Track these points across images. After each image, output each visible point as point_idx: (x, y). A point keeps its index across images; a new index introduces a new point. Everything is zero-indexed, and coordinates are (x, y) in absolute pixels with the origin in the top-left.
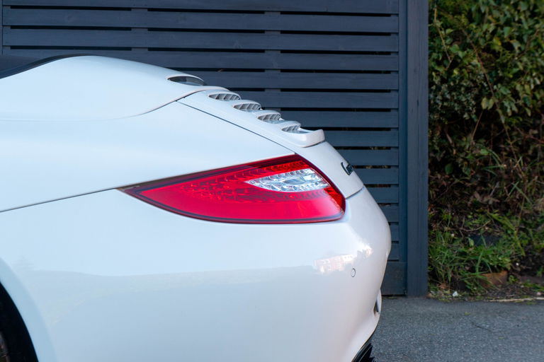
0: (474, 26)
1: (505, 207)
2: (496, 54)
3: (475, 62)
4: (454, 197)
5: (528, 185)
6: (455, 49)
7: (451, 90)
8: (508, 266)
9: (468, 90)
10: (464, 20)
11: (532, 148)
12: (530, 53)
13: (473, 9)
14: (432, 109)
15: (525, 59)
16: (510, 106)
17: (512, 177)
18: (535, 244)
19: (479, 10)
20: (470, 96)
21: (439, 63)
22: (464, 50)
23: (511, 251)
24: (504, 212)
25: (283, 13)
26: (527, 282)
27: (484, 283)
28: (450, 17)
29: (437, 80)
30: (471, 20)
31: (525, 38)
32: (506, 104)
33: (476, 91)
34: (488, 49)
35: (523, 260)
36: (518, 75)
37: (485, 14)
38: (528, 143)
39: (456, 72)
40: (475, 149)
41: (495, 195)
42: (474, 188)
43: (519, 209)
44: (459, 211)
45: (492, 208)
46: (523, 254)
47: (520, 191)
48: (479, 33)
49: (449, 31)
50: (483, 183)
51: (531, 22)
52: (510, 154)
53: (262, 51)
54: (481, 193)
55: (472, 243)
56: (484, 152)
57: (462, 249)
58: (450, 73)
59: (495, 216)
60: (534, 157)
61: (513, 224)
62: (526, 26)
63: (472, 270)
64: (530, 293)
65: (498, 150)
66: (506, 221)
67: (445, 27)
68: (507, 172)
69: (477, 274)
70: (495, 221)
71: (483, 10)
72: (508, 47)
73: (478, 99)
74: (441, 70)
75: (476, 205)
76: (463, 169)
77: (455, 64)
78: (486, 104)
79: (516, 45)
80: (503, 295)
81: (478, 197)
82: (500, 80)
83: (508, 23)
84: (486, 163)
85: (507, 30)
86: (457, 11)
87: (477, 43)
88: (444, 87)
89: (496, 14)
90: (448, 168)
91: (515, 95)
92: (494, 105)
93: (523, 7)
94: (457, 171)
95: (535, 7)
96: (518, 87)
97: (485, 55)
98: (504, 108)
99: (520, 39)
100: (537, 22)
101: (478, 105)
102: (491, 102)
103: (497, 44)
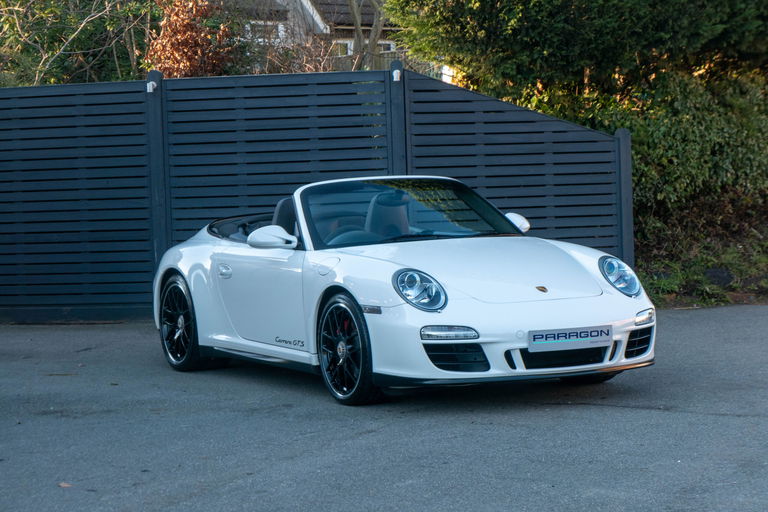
0: (651, 151)
1: (672, 257)
2: (664, 167)
3: (653, 173)
4: (643, 252)
5: (685, 243)
6: (643, 166)
7: (641, 190)
8: (677, 290)
9: (650, 189)
10: (646, 148)
11: (685, 221)
12: (683, 164)
13: (651, 140)
14: (634, 203)
15: (681, 169)
16: (674, 198)
17: (675, 239)
18: (690, 277)
19: (653, 141)
20: (651, 192)
21: (634, 175)
22: (646, 166)
23: (678, 282)
24: (671, 260)
25: (555, 153)
26: (688, 299)
27: (664, 300)
28: (637, 146)
29: (634, 185)
30: (649, 148)
31: (680, 156)
32: (671, 196)
33: (653, 189)
34: (659, 165)
35: (684, 287)
36: (676, 179)
37: (656, 144)
38: (683, 218)
39: (643, 179)
40: (655, 223)
41: (666, 250)
42: (654, 246)
43: (680, 259)
44: (647, 260)
45: (664, 257)
46: (684, 283)
47: (680, 247)
48: (655, 155)
49: (639, 156)
50: (659, 244)
51: (683, 146)
52: (674, 225)
53: (543, 175)
54: (658, 249)
55: (656, 278)
56: (659, 225)
57: (651, 281)
58: (639, 180)
59: (667, 262)
60: (686, 227)
61: (677, 266)
62: (680, 148)
63: (657, 293)
64: (687, 305)
65: (665, 223)
66: (673, 265)
67: (637, 153)
68: (672, 235)
69: (661, 295)
70: (667, 265)
71: (656, 141)
72: (671, 162)
73: (655, 194)
74: (635, 178)
75: (655, 256)
76: (648, 235)
77: (642, 175)
78: (660, 197)
79: (675, 160)
80: (675, 306)
81: (655, 252)
82: (666, 182)
83: (670, 148)
84: (660, 231)
85: (670, 153)
86: (641, 143)
87: (653, 161)
88: (637, 189)
89: (663, 142)
90: (639, 234)
91: (675, 190)
92: (665, 197)
93: (678, 137)
94: (644, 236)
95: (686, 136)
96: (678, 186)
97: (659, 168)
98: (670, 199)
99: (677, 157)
100: (686, 145)
101: (655, 198)
102: (663, 196)
103: (665, 161)
